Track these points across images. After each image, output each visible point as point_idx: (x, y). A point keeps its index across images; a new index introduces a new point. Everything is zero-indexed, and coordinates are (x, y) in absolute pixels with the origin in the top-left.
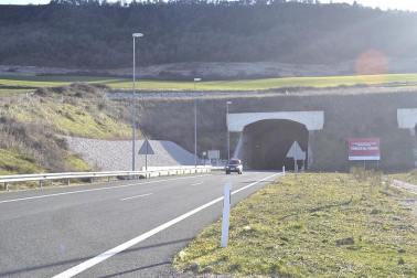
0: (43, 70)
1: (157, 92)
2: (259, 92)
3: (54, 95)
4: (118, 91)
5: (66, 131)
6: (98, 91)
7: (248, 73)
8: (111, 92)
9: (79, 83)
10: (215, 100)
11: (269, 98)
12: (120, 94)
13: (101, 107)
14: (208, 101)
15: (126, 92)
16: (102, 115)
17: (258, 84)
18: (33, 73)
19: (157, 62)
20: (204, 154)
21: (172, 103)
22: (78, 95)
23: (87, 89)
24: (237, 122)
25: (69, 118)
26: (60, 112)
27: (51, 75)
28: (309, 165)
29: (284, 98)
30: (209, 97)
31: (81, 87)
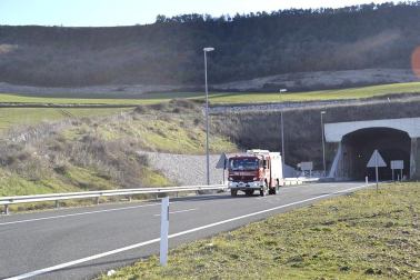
0: (150, 88)
1: (255, 105)
2: (362, 100)
3: (153, 112)
4: (217, 106)
5: (153, 147)
6: (197, 106)
7: (354, 81)
8: (211, 106)
9: (178, 99)
10: (312, 111)
11: (369, 106)
12: (219, 109)
13: (197, 122)
14: (306, 112)
15: (226, 106)
16: (197, 130)
17: (363, 92)
18: (140, 92)
19: (262, 74)
20: (299, 165)
21: (270, 115)
22: (176, 111)
23: (186, 105)
24: (335, 132)
25: (161, 134)
26: (152, 129)
27: (156, 92)
28: (411, 174)
29: (385, 105)
30: (308, 107)
31: (179, 103)
